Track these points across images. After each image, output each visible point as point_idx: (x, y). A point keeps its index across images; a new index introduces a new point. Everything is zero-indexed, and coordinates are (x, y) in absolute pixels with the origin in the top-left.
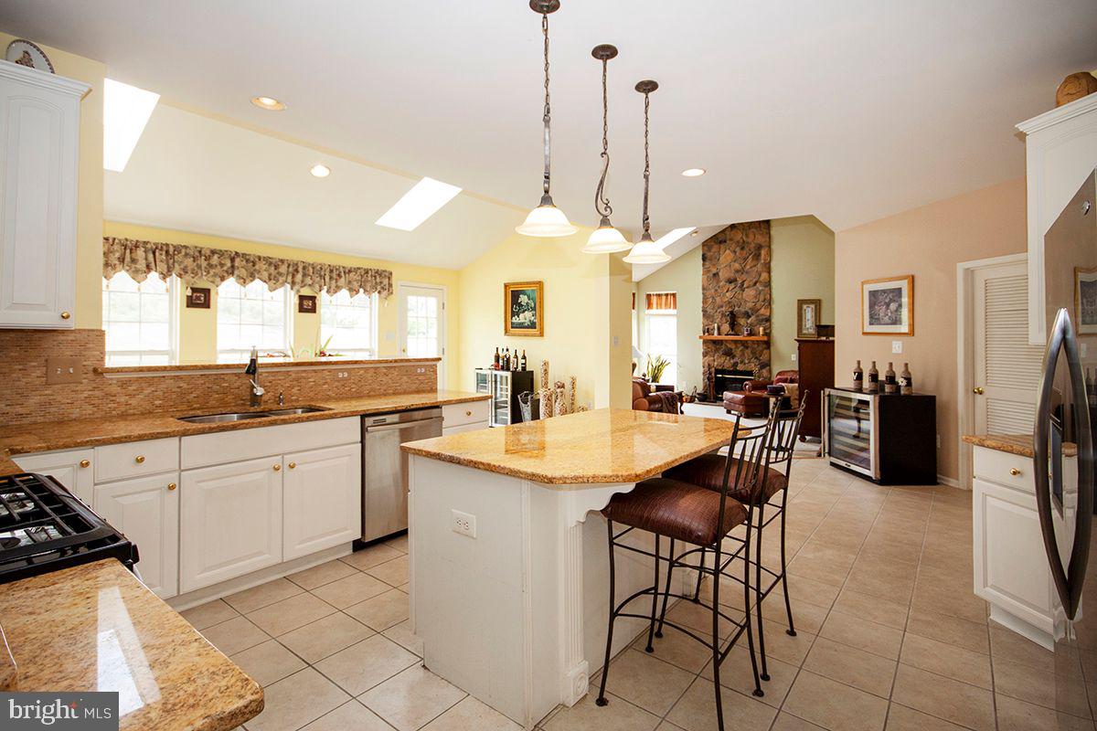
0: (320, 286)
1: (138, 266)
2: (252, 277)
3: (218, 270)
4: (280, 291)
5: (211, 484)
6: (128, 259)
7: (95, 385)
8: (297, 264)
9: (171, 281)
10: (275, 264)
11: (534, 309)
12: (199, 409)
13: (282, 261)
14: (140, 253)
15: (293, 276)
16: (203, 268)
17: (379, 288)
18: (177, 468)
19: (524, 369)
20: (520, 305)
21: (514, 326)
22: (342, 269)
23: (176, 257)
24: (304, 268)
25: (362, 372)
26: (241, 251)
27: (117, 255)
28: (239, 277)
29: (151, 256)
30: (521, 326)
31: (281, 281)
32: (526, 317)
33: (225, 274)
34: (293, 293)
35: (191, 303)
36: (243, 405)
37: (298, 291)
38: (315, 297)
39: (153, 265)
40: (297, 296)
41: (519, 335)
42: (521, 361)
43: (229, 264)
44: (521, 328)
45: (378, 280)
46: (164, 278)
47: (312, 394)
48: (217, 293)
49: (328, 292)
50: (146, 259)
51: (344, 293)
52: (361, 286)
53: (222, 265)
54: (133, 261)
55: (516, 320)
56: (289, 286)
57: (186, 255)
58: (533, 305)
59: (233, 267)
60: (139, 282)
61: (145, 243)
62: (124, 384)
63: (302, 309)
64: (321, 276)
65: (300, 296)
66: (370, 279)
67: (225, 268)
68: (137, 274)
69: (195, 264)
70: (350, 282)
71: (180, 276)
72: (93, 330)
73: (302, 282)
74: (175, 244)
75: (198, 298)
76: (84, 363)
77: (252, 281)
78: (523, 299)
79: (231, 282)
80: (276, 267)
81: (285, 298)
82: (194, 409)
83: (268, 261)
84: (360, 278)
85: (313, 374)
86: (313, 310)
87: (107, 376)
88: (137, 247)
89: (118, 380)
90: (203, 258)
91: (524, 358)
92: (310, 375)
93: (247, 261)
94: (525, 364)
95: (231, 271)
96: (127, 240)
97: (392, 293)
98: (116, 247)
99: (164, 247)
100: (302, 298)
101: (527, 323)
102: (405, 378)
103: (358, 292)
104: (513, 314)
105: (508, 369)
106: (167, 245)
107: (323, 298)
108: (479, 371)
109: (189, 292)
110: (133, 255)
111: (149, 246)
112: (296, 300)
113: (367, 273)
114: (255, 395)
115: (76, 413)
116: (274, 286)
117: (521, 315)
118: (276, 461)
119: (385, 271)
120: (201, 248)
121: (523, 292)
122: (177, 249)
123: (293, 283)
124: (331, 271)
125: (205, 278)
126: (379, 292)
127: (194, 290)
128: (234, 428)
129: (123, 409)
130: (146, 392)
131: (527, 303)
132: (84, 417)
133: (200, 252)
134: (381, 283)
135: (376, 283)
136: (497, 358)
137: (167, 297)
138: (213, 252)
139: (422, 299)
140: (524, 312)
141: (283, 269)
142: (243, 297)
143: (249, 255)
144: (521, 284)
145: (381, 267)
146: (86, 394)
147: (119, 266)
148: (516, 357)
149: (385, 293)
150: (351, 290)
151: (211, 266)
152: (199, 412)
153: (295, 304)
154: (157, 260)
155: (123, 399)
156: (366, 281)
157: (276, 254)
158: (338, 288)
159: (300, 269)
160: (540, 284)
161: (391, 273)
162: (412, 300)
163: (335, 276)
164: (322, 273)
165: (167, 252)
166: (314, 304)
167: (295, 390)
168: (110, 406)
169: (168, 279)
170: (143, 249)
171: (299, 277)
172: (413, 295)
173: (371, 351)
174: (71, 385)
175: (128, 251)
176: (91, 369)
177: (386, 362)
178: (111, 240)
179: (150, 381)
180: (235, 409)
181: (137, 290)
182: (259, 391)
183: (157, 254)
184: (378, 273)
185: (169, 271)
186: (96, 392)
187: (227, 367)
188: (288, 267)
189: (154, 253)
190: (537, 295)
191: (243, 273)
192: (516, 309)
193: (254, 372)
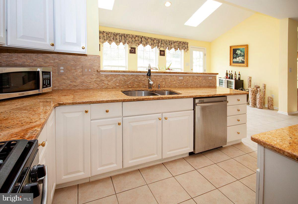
0: (166, 47)
1: (118, 41)
2: (147, 44)
3: (137, 42)
4: (154, 48)
5: (134, 124)
6: (115, 39)
7: (97, 76)
8: (159, 40)
9: (126, 46)
10: (153, 40)
11: (244, 56)
12: (131, 88)
13: (155, 39)
14: (118, 37)
15: (158, 44)
16: (134, 41)
17: (184, 48)
18: (122, 116)
19: (239, 79)
20: (237, 54)
21: (234, 62)
22: (172, 42)
23: (127, 38)
24: (161, 41)
25: (188, 77)
26: (143, 36)
27: (112, 37)
28: (143, 44)
29: (120, 37)
30: (237, 62)
31: (155, 45)
32: (240, 59)
33: (139, 43)
34: (158, 49)
35: (131, 52)
36: (146, 87)
37: (160, 49)
38: (165, 51)
39: (121, 40)
40: (159, 50)
41: (236, 66)
42: (238, 76)
43: (140, 40)
44: (237, 63)
45: (184, 45)
46: (124, 44)
47: (170, 85)
48: (137, 49)
49: (168, 49)
50: (119, 39)
51: (173, 49)
52: (178, 47)
53: (139, 40)
54: (116, 39)
55: (235, 60)
56: (157, 47)
57: (129, 37)
58: (243, 54)
59: (141, 41)
60: (118, 45)
61: (119, 34)
62: (107, 76)
63: (161, 55)
64: (166, 44)
65: (160, 50)
66: (181, 45)
67: (139, 41)
68: (117, 43)
69: (132, 40)
70: (175, 46)
71: (128, 44)
72: (96, 56)
73: (161, 46)
74: (126, 34)
75: (132, 50)
76: (94, 68)
77: (147, 45)
78: (238, 52)
79: (141, 45)
80: (153, 41)
81: (156, 50)
82: (129, 88)
83: (151, 39)
84: (178, 45)
85: (170, 77)
86: (164, 55)
87: (101, 73)
88: (117, 35)
89: (105, 75)
90: (134, 38)
91: (239, 75)
92: (169, 77)
93: (145, 39)
94: (240, 77)
95: (141, 42)
96: (115, 33)
97: (188, 50)
98: (112, 35)
99: (124, 35)
100: (161, 51)
101: (240, 61)
102: (204, 81)
103: (177, 49)
104: (234, 58)
105: (232, 79)
106: (124, 34)
107: (167, 51)
108: (220, 79)
109: (130, 49)
110: (116, 37)
111: (120, 35)
112: (159, 52)
113: (180, 43)
114: (150, 84)
115: (92, 86)
116: (153, 47)
117: (237, 58)
118: (159, 115)
119: (186, 42)
120: (133, 35)
121: (238, 49)
122: (127, 35)
123: (158, 46)
124: (169, 42)
125: (134, 44)
126: (184, 50)
127: (131, 48)
128: (143, 100)
129: (107, 86)
130: (114, 80)
131: (240, 54)
132: (94, 88)
133: (133, 36)
134: (185, 46)
135: (183, 46)
136: (227, 74)
137: (125, 50)
138: (136, 36)
139: (198, 52)
140: (238, 57)
141: (155, 41)
142: (144, 50)
143: (146, 37)
144: (237, 46)
145: (184, 41)
146: (95, 79)
147: (113, 41)
148: (235, 74)
149: (186, 50)
150: (175, 48)
151: (136, 40)
152: (131, 89)
153: (159, 53)
154: (122, 39)
155: (106, 82)
156: (180, 46)
157: (154, 37)
158: (171, 48)
159: (160, 42)
160: (247, 46)
161: (188, 43)
162: (194, 52)
163: (170, 44)
164: (167, 43)
165: (124, 36)
166: (164, 53)
167: (164, 83)
168: (102, 84)
169: (125, 45)
170: (119, 35)
171: (160, 44)
172: (195, 50)
173: (181, 69)
174: (90, 76)
175: (115, 36)
176: (96, 70)
177: (197, 73)
178: (111, 33)
179: (115, 76)
180: (143, 89)
181: (117, 48)
182: (151, 83)
183: (122, 37)
184: (184, 43)
185: (125, 42)
186: (98, 79)
187: (140, 72)
188: (157, 41)
189: (121, 37)
190: (245, 50)
191: (144, 42)
192: (235, 56)
193: (150, 75)
